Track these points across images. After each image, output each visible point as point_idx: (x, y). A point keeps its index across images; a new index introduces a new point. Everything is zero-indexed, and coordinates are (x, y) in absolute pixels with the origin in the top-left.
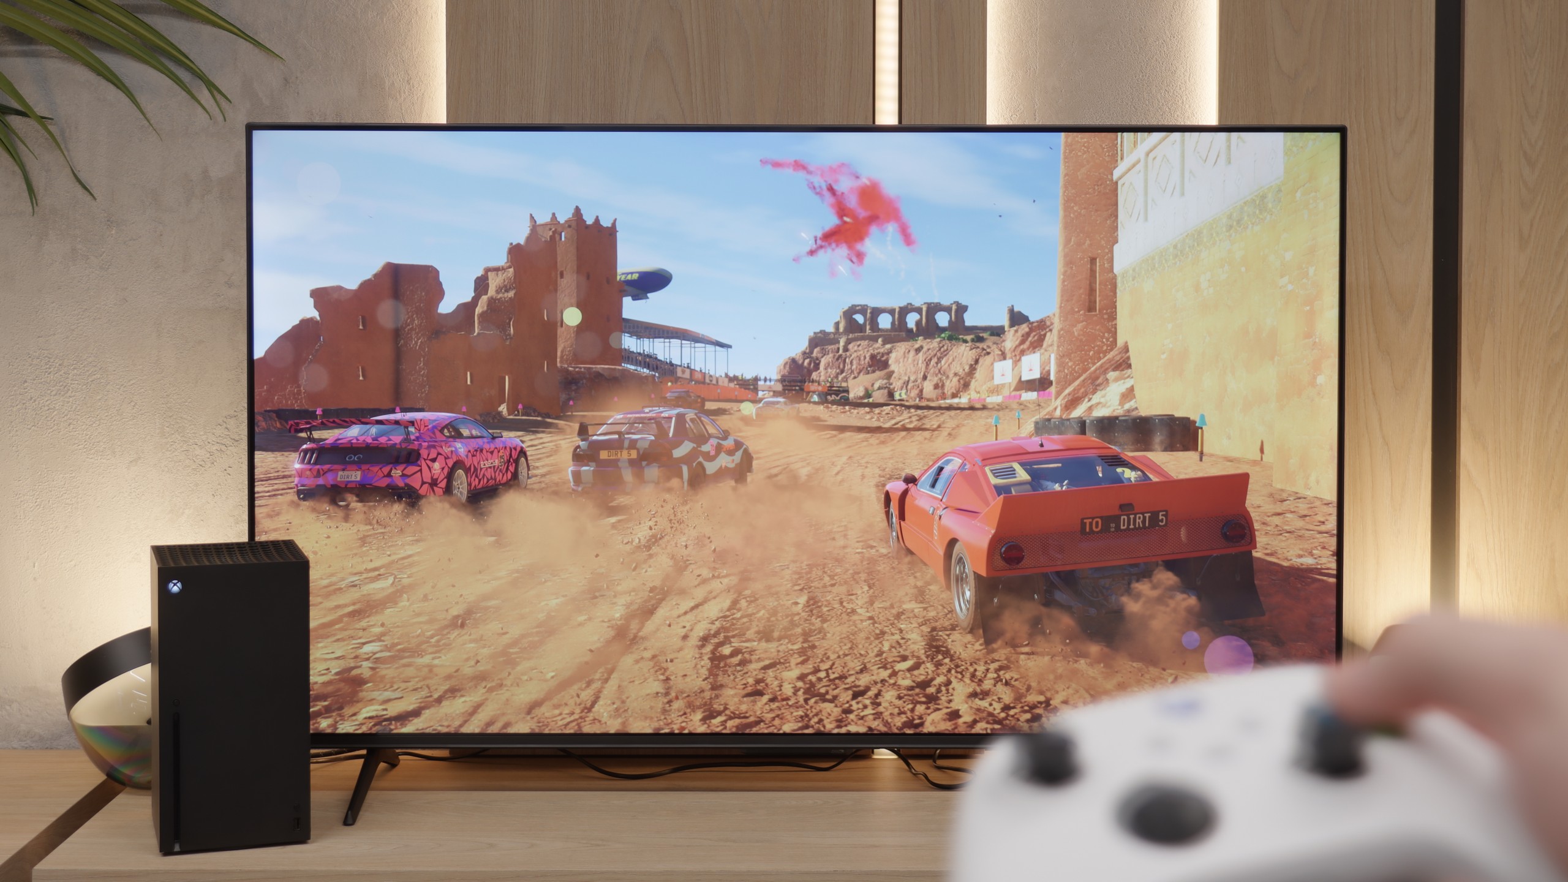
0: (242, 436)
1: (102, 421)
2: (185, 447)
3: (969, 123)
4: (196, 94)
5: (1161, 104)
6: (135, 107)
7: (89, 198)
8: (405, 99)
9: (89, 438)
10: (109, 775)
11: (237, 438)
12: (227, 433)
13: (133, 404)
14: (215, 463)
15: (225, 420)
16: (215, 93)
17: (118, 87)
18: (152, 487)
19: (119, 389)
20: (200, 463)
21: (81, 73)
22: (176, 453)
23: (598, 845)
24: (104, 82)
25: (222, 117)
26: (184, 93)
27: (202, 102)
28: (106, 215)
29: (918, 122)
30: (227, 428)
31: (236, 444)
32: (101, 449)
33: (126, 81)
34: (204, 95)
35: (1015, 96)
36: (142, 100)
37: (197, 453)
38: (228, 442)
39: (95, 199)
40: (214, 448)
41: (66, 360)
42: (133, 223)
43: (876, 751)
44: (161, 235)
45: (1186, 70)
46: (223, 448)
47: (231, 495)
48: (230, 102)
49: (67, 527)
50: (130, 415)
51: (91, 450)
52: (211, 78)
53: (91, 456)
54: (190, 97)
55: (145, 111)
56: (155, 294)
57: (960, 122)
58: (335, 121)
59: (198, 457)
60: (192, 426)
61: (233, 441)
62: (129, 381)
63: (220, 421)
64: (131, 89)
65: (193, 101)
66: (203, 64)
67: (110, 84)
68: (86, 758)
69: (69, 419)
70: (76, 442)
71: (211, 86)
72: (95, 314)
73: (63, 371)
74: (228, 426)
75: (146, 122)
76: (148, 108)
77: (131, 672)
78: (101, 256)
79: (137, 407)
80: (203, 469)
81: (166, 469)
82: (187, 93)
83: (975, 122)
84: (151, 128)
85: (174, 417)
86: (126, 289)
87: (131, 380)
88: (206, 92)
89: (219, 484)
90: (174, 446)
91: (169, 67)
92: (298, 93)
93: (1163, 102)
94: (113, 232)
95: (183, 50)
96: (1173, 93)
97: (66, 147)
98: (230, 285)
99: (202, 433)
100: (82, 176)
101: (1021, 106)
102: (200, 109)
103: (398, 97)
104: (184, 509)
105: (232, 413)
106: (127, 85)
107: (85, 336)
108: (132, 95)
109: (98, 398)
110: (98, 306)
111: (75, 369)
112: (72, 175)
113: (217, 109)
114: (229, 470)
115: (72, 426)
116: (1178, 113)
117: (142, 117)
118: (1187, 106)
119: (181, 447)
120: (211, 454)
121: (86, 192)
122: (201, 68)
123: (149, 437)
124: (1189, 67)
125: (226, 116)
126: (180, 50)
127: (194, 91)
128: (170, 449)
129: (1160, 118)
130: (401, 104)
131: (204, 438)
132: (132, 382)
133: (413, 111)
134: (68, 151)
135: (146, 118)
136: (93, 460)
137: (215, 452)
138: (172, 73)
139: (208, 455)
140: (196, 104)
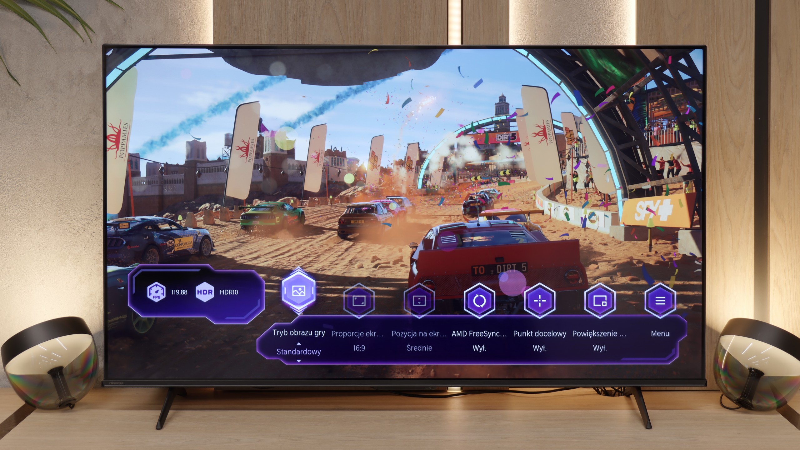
0: (101, 215)
1: (24, 207)
2: (69, 222)
3: (500, 44)
4: (76, 28)
5: (605, 33)
6: (42, 35)
7: (17, 85)
8: (190, 31)
9: (16, 217)
10: (26, 402)
11: (98, 217)
12: (92, 214)
13: (40, 198)
14: (86, 230)
15: (91, 206)
16: (86, 27)
17: (33, 24)
18: (51, 244)
19: (33, 189)
20: (77, 230)
21: (12, 16)
22: (64, 225)
23: (297, 440)
24: (25, 22)
25: (90, 41)
26: (69, 28)
27: (79, 33)
28: (26, 94)
29: (472, 44)
30: (92, 211)
31: (97, 219)
32: (23, 223)
33: (38, 22)
34: (80, 29)
35: (525, 29)
36: (46, 31)
37: (75, 225)
38: (93, 219)
39: (20, 85)
40: (85, 222)
41: (4, 174)
42: (41, 99)
43: (449, 388)
44: (56, 105)
45: (619, 15)
46: (90, 222)
47: (94, 248)
48: (94, 33)
49: (4, 265)
50: (39, 204)
51: (17, 223)
52: (83, 19)
53: (17, 227)
54: (72, 30)
55: (47, 37)
56: (53, 137)
57: (495, 44)
58: (152, 43)
59: (76, 227)
60: (73, 210)
61: (95, 218)
62: (39, 185)
63: (89, 207)
64: (40, 25)
65: (74, 32)
66: (79, 12)
67: (28, 23)
68: (14, 392)
69: (6, 206)
70: (9, 218)
71: (84, 24)
72: (20, 149)
73: (2, 180)
74: (93, 210)
75: (48, 43)
76: (49, 36)
77: (39, 345)
78: (23, 117)
79: (43, 199)
80: (79, 233)
81: (59, 234)
82: (71, 27)
83: (503, 44)
84: (51, 47)
85: (63, 205)
86: (37, 135)
87: (40, 184)
88: (81, 27)
89: (88, 242)
90: (63, 221)
91: (61, 13)
92: (131, 28)
93: (606, 32)
94: (30, 104)
95: (68, 4)
96: (612, 28)
97: (4, 57)
98: (94, 133)
99: (78, 214)
100: (13, 73)
101: (528, 35)
102: (78, 36)
103: (187, 30)
104: (69, 255)
105: (95, 203)
106: (38, 23)
107: (14, 161)
108: (40, 29)
109: (22, 194)
110: (21, 144)
111: (8, 178)
112: (7, 72)
113: (87, 36)
114: (93, 234)
115: (7, 210)
116: (614, 38)
117: (46, 41)
118: (619, 35)
119: (67, 221)
120: (83, 225)
121: (15, 82)
122: (78, 14)
123: (49, 216)
124: (620, 13)
125: (92, 40)
126: (67, 4)
127: (74, 27)
128: (61, 222)
129: (604, 41)
130: (188, 34)
131: (79, 216)
132: (40, 186)
133: (195, 37)
134: (5, 59)
135: (48, 41)
136: (18, 229)
137: (86, 224)
138: (62, 16)
139: (82, 226)
140: (75, 33)
